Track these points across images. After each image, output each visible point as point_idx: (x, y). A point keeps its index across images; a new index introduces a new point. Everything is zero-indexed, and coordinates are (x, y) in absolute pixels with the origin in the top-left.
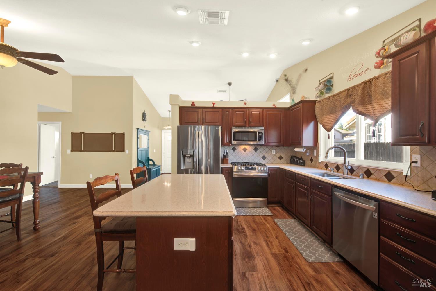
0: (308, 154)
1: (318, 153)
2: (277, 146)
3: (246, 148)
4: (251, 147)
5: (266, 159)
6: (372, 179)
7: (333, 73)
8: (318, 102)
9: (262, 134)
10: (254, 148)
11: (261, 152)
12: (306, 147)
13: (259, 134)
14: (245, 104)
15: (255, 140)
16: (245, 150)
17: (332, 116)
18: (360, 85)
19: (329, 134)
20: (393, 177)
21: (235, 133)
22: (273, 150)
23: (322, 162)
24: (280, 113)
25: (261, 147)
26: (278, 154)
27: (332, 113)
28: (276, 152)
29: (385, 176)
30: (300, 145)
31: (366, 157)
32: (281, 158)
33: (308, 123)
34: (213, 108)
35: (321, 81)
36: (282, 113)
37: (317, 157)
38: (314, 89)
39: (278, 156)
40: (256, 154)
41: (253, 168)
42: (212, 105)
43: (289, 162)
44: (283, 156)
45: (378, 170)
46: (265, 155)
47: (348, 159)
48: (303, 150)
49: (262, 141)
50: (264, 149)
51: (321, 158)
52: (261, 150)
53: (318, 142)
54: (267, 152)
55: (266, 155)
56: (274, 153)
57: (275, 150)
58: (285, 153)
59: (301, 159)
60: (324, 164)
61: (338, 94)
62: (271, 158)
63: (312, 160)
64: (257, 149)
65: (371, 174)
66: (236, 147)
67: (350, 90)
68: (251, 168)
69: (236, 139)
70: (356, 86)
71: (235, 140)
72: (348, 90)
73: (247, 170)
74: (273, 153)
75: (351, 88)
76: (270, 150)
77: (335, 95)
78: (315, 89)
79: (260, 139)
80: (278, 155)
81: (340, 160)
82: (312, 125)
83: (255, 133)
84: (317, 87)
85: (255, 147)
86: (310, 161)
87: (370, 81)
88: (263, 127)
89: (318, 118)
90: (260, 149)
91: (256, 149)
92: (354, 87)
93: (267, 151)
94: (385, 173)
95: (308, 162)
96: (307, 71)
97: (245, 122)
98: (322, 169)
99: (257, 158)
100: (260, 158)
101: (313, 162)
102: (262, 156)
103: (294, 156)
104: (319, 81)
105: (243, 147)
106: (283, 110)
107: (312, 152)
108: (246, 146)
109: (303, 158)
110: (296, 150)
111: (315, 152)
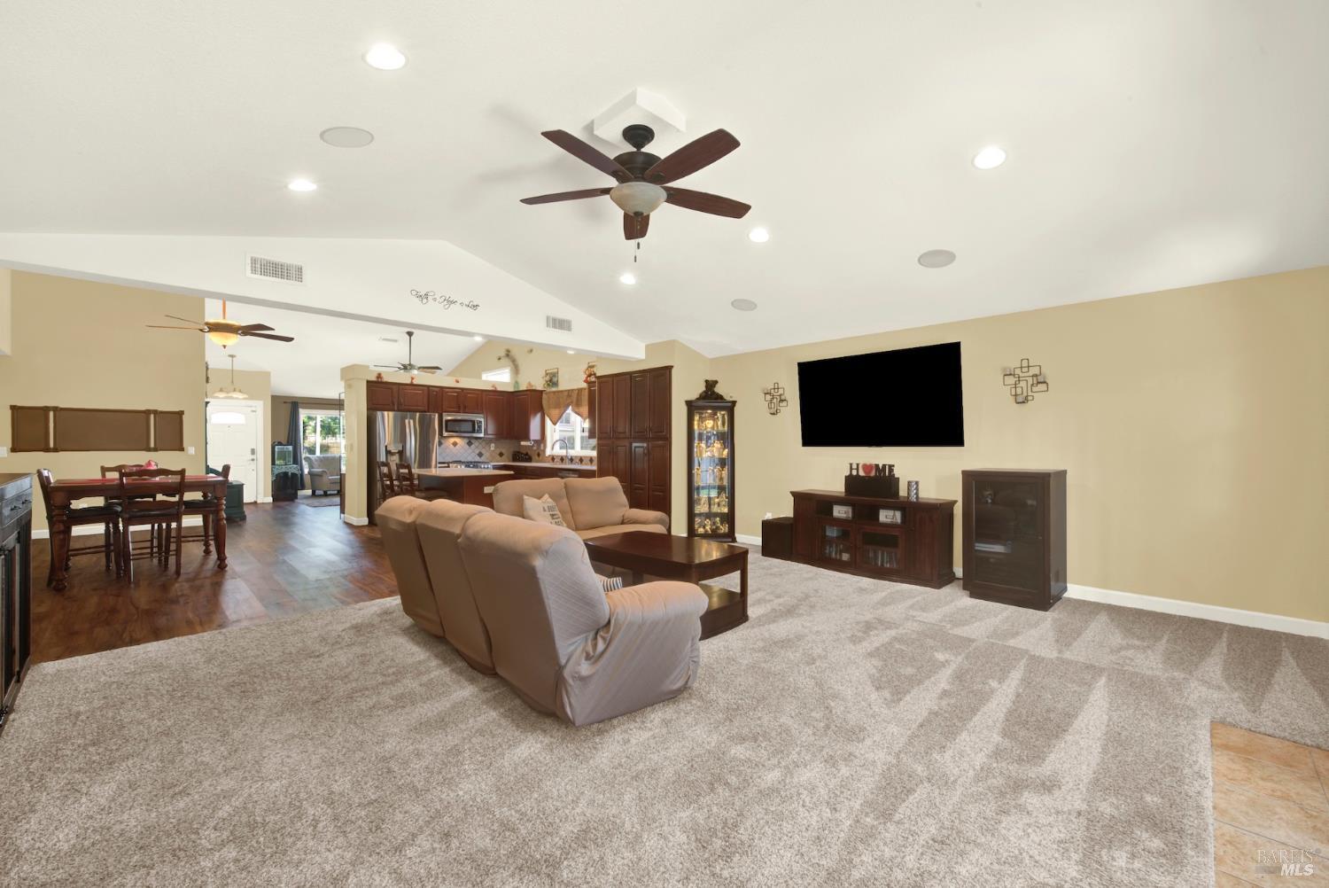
0: (535, 448)
1: (545, 446)
2: (498, 440)
3: (456, 442)
4: (463, 440)
5: (482, 457)
7: (557, 369)
8: (545, 394)
9: (482, 423)
10: (467, 442)
11: (477, 447)
12: (534, 440)
13: (477, 423)
14: (457, 382)
15: (472, 432)
16: (455, 444)
17: (557, 409)
19: (555, 428)
21: (447, 421)
22: (490, 444)
23: (549, 455)
24: (502, 398)
25: (477, 441)
26: (497, 449)
27: (557, 407)
28: (496, 447)
30: (527, 438)
31: (582, 448)
32: (501, 455)
33: (535, 414)
34: (412, 385)
35: (547, 374)
36: (504, 398)
37: (544, 451)
40: (470, 449)
41: (474, 466)
42: (409, 382)
43: (511, 458)
44: (504, 451)
46: (481, 452)
47: (569, 451)
48: (531, 443)
49: (481, 432)
50: (480, 444)
51: (548, 452)
52: (476, 445)
53: (545, 435)
54: (484, 448)
55: (483, 451)
56: (493, 449)
57: (494, 444)
58: (507, 447)
59: (527, 454)
60: (552, 458)
61: (562, 391)
62: (490, 454)
63: (539, 455)
64: (472, 444)
66: (445, 441)
68: (472, 466)
69: (449, 429)
71: (447, 431)
72: (568, 391)
74: (491, 449)
76: (486, 444)
77: (557, 392)
78: (542, 379)
80: (498, 451)
81: (563, 452)
82: (539, 416)
83: (473, 422)
86: (537, 456)
87: (580, 389)
88: (483, 415)
89: (545, 409)
90: (476, 443)
91: (470, 444)
92: (573, 390)
93: (484, 446)
95: (535, 457)
97: (459, 407)
99: (470, 455)
100: (475, 455)
101: (540, 457)
102: (477, 452)
103: (518, 452)
104: (546, 371)
105: (452, 440)
106: (505, 395)
107: (539, 446)
108: (457, 440)
109: (529, 453)
110: (523, 443)
111: (542, 445)
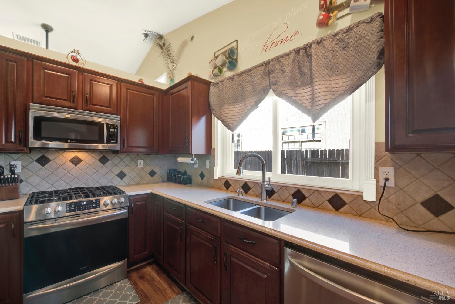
0: (196, 166)
1: (213, 165)
2: (147, 154)
3: (78, 157)
4: (93, 155)
5: (126, 177)
6: (306, 206)
7: (237, 41)
8: (214, 85)
9: (117, 129)
10: (100, 157)
11: (116, 165)
12: (196, 156)
13: (108, 129)
15: (101, 141)
16: (76, 161)
17: (237, 106)
18: (288, 55)
19: (233, 135)
20: (344, 204)
21: (38, 120)
22: (139, 161)
23: (220, 179)
24: (153, 96)
25: (115, 155)
26: (148, 167)
27: (237, 102)
28: (145, 165)
29: (330, 201)
30: (186, 150)
32: (152, 173)
35: (216, 54)
36: (155, 96)
37: (211, 171)
38: (208, 64)
39: (149, 171)
40: (104, 169)
41: (90, 203)
43: (165, 179)
44: (157, 170)
45: (317, 192)
46: (124, 171)
48: (192, 160)
49: (116, 143)
50: (122, 160)
51: (218, 174)
52: (115, 162)
53: (213, 148)
54: (127, 165)
55: (126, 171)
56: (142, 167)
57: (143, 160)
58: (159, 165)
59: (185, 173)
60: (224, 182)
62: (135, 174)
63: (202, 176)
64: (108, 160)
65: (304, 198)
66: (50, 156)
67: (270, 62)
68: (85, 203)
69: (43, 134)
70: (282, 56)
71: (38, 138)
72: (267, 63)
73: (74, 211)
74: (139, 167)
75: (272, 60)
76: (133, 160)
77: (242, 73)
78: (210, 63)
79: (113, 140)
80: (148, 169)
82: (203, 121)
83: (101, 125)
84: (212, 61)
85: (102, 155)
86: (199, 177)
87: (306, 48)
88: (119, 117)
89: (213, 110)
90: (114, 160)
91: (104, 160)
92: (276, 59)
93: (128, 163)
94: (330, 197)
95: (196, 179)
96: (194, 39)
98: (219, 189)
99: (105, 176)
100: (114, 175)
101: (205, 179)
102: (117, 171)
103: (175, 170)
104: (214, 54)
105: (72, 155)
106: (157, 93)
107: (203, 164)
108: (80, 155)
109: (189, 172)
110: (180, 160)
111: (208, 163)
